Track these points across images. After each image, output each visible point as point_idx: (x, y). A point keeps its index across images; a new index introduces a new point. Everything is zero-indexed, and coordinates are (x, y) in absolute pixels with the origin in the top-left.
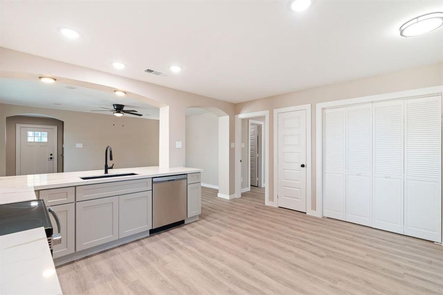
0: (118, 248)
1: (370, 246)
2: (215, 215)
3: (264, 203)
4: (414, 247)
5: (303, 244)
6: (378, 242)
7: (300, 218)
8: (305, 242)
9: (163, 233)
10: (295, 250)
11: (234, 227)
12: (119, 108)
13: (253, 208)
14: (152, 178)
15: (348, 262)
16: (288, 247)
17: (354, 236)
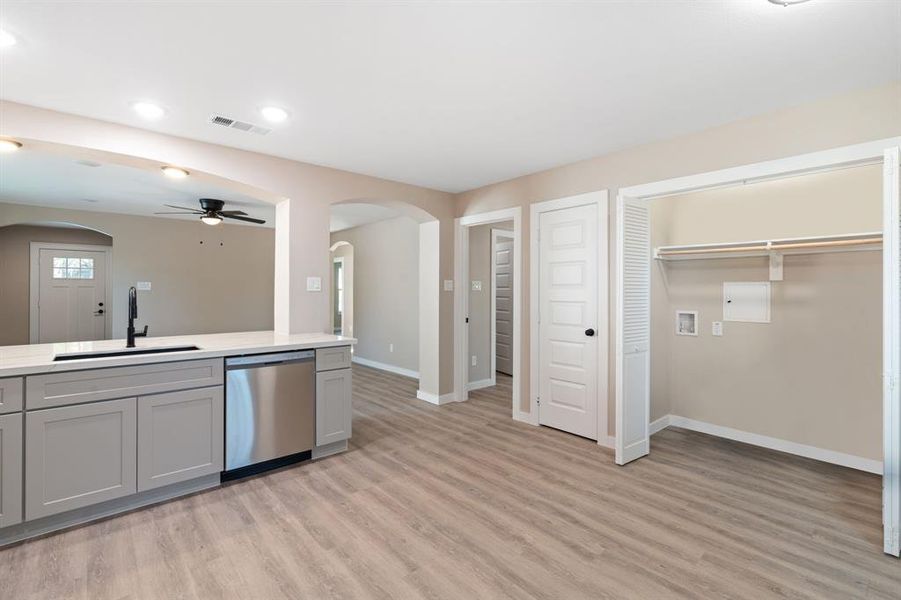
0: (134, 514)
1: (721, 532)
2: (389, 441)
3: (511, 416)
4: (836, 540)
5: (557, 521)
6: (745, 524)
7: (578, 453)
8: (563, 515)
9: (251, 482)
10: (530, 535)
11: (417, 473)
12: (213, 207)
13: (482, 425)
14: (226, 357)
15: (649, 575)
16: (517, 527)
17: (691, 503)
